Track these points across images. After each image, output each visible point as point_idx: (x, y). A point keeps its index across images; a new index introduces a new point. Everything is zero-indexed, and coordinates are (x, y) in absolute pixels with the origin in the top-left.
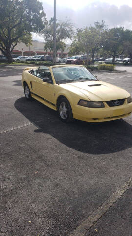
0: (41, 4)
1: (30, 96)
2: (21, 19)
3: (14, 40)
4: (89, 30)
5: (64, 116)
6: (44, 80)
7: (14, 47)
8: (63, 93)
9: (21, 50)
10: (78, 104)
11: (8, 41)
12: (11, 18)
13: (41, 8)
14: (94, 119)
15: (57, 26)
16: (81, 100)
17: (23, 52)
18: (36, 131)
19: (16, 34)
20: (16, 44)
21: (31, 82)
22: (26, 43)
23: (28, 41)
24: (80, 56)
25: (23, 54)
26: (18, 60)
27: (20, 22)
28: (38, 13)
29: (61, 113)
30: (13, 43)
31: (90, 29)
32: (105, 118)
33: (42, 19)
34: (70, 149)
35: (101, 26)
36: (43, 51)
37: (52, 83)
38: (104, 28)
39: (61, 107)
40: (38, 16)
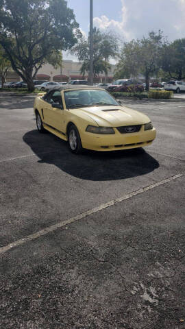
0: (71, 11)
1: (42, 127)
2: (46, 32)
3: (37, 61)
4: (141, 45)
5: (74, 146)
6: (54, 106)
7: (37, 69)
8: (72, 119)
9: (49, 74)
10: (86, 130)
11: (29, 62)
12: (33, 31)
13: (73, 17)
14: (102, 147)
15: (100, 40)
16: (89, 126)
17: (52, 76)
18: (39, 161)
19: (40, 53)
20: (40, 66)
21: (42, 110)
22: (53, 65)
23: (56, 62)
24: (127, 80)
25: (52, 79)
26: (43, 88)
27: (45, 37)
28: (69, 24)
29: (71, 143)
30: (36, 65)
31: (142, 42)
32: (116, 146)
33: (74, 31)
34: (69, 176)
35: (159, 38)
36: (78, 74)
37: (62, 108)
38: (162, 40)
39: (70, 136)
40: (69, 27)
